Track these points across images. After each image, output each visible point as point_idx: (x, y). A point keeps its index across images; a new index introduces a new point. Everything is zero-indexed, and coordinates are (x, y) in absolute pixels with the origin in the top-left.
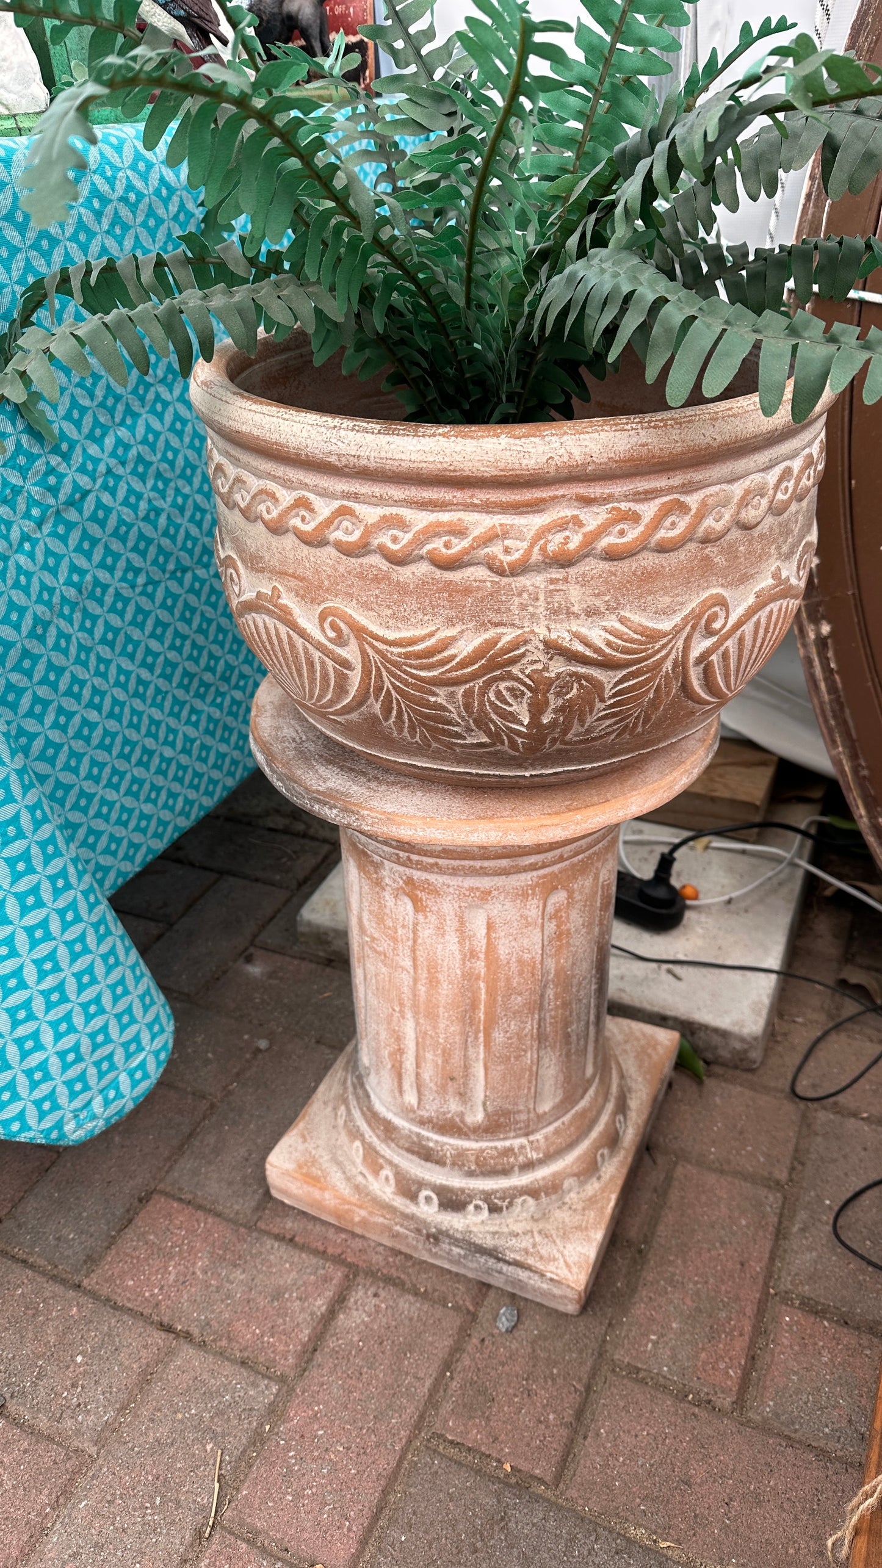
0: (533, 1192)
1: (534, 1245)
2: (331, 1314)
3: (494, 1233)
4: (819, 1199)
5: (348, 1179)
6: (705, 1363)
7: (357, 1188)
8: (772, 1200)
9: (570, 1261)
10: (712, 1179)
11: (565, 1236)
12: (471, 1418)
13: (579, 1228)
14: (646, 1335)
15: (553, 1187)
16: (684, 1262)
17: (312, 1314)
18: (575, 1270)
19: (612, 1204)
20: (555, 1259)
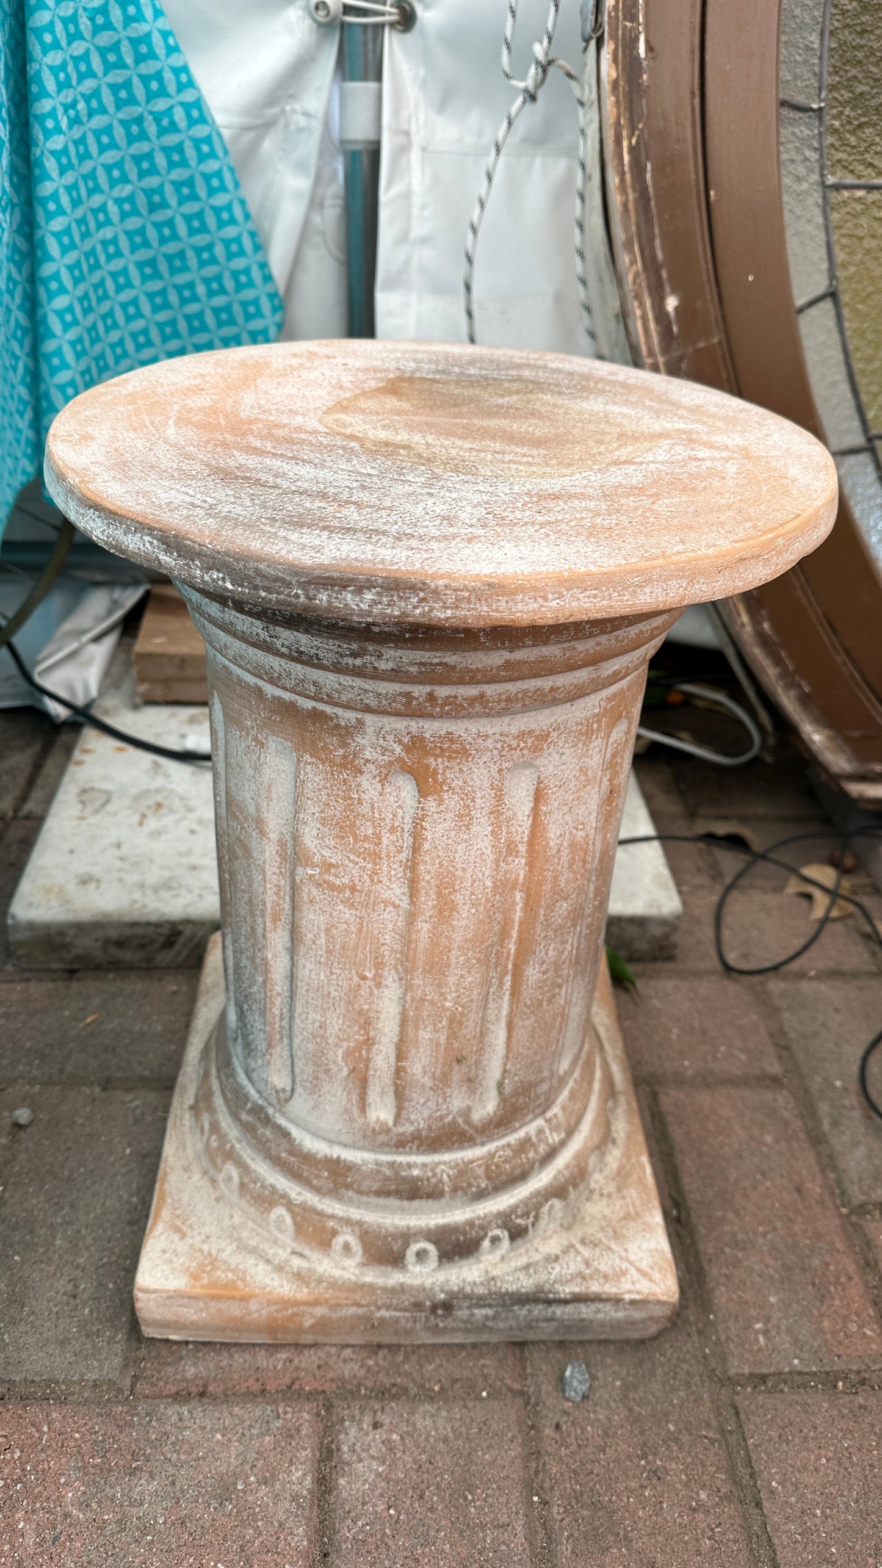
0: (558, 1191)
1: (587, 1264)
2: (324, 1485)
3: (527, 1267)
4: (828, 1082)
5: (279, 1269)
6: (834, 1333)
7: (299, 1277)
8: (782, 1100)
9: (644, 1265)
10: (704, 1098)
11: (617, 1236)
12: (604, 1550)
13: (627, 1217)
14: (748, 1327)
15: (578, 1176)
16: (737, 1213)
17: (295, 1498)
18: (656, 1276)
19: (648, 1170)
20: (624, 1273)
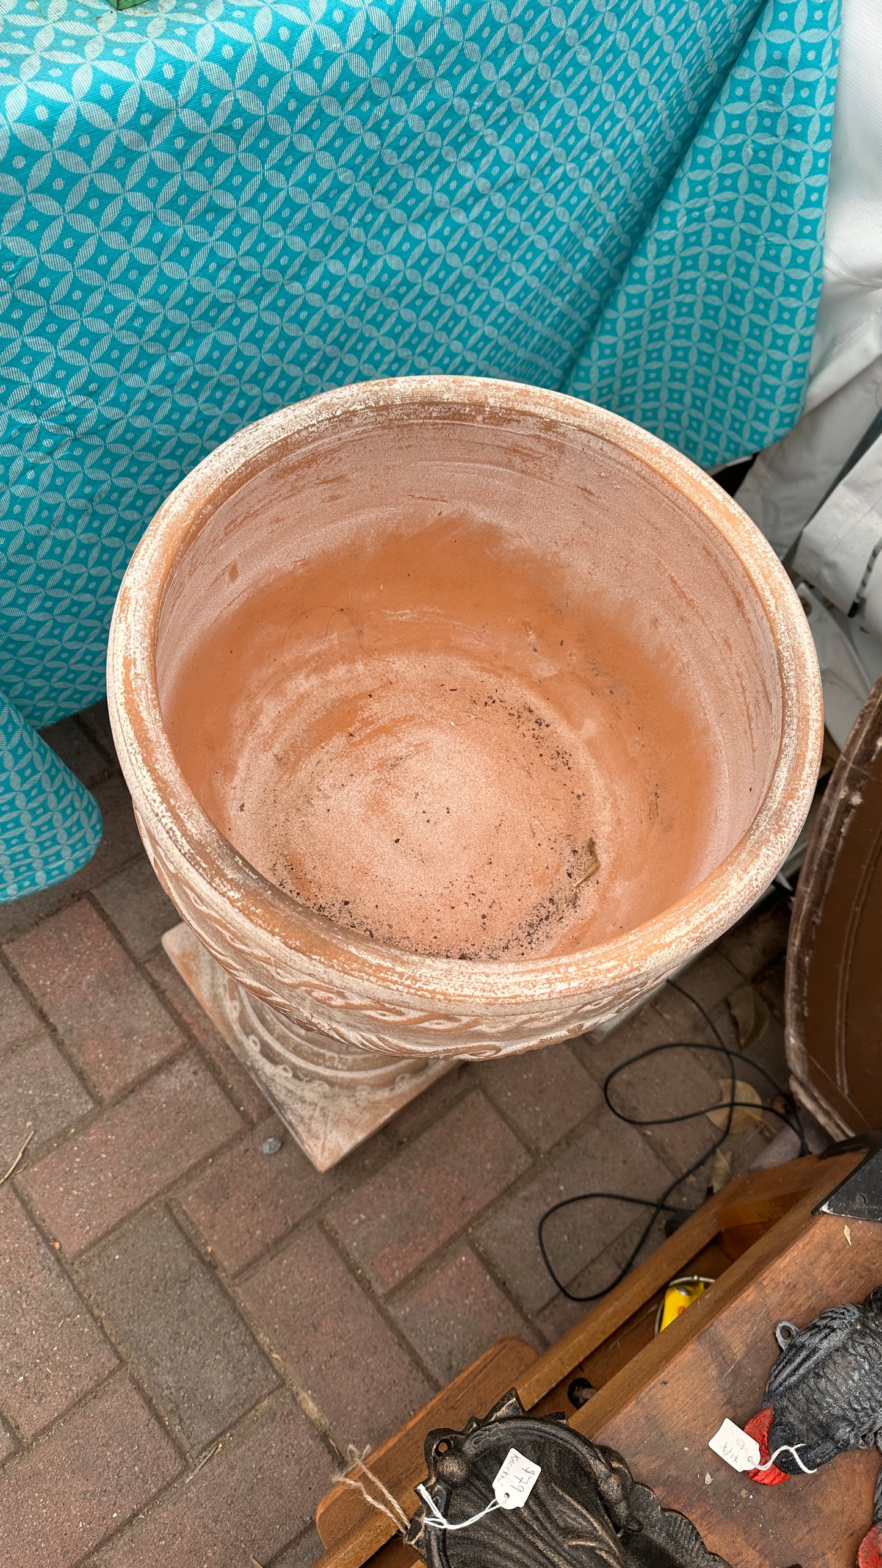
0: (331, 1082)
1: (311, 1118)
2: (157, 1070)
3: (290, 1091)
4: (558, 1181)
5: (213, 985)
6: (384, 1256)
7: (215, 998)
8: (523, 1161)
9: (328, 1145)
10: (491, 1117)
11: (336, 1124)
12: (206, 1203)
13: (350, 1122)
14: (359, 1212)
15: (350, 1087)
16: (424, 1173)
17: (145, 1063)
18: (326, 1154)
19: (387, 1116)
20: (318, 1138)
